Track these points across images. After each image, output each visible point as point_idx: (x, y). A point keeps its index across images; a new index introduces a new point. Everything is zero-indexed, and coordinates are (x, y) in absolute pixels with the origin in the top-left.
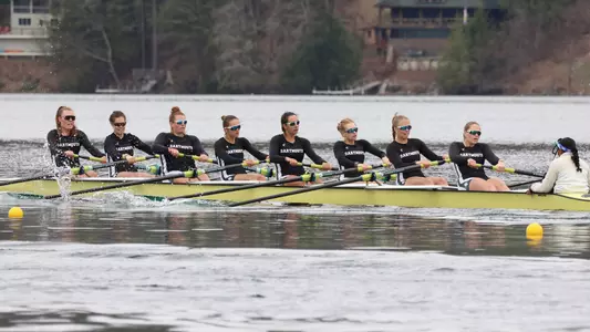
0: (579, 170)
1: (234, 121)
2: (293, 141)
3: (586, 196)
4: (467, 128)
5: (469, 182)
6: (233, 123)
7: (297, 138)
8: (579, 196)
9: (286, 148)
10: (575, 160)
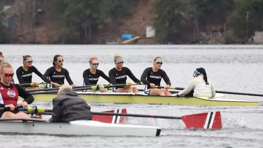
0: (207, 84)
1: (30, 58)
2: (59, 70)
3: (210, 98)
4: (155, 60)
5: (149, 91)
6: (29, 59)
7: (62, 68)
8: (206, 98)
9: (55, 75)
10: (205, 79)
